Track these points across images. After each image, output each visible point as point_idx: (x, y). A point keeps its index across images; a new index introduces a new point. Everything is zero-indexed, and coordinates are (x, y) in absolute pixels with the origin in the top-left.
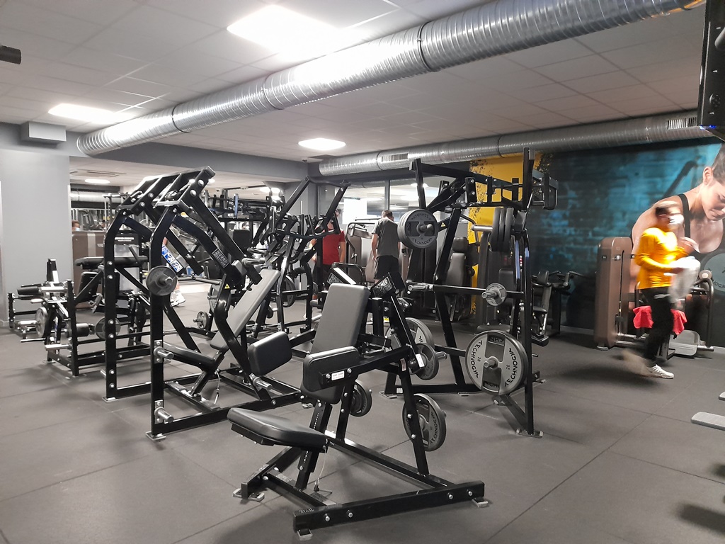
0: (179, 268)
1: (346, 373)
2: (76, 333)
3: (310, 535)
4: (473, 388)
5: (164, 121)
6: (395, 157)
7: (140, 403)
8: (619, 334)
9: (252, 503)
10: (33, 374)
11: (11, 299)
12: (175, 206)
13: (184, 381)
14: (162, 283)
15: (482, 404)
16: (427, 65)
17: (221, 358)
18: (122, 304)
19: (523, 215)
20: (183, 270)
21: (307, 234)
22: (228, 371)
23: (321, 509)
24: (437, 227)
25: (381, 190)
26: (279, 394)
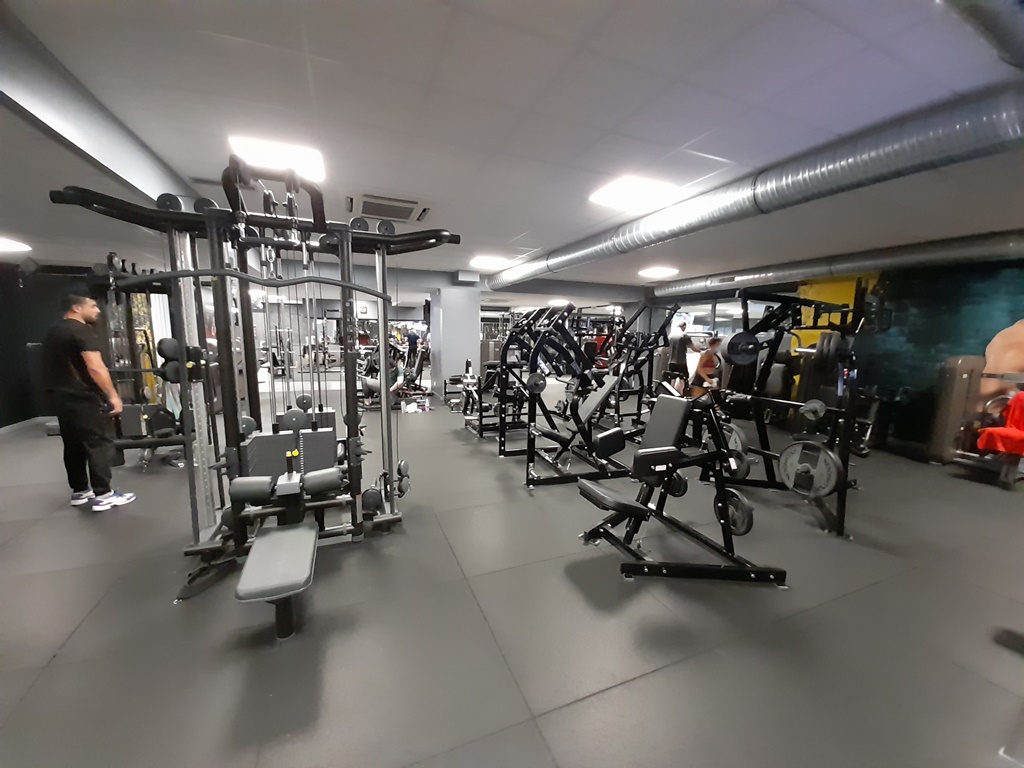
0: (547, 372)
1: (668, 467)
2: (482, 410)
3: (632, 579)
4: (782, 486)
5: (541, 265)
6: (723, 281)
7: (519, 462)
8: (958, 452)
9: (591, 546)
10: (457, 434)
11: (446, 384)
12: (547, 332)
13: (547, 450)
14: (537, 385)
15: (792, 501)
16: (759, 208)
17: (573, 437)
18: (510, 393)
19: (851, 340)
20: (550, 373)
21: (642, 346)
22: (577, 446)
23: (642, 562)
24: (759, 346)
25: (709, 307)
26: (614, 469)
